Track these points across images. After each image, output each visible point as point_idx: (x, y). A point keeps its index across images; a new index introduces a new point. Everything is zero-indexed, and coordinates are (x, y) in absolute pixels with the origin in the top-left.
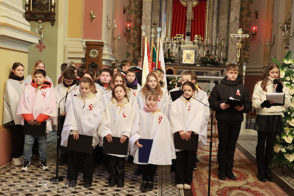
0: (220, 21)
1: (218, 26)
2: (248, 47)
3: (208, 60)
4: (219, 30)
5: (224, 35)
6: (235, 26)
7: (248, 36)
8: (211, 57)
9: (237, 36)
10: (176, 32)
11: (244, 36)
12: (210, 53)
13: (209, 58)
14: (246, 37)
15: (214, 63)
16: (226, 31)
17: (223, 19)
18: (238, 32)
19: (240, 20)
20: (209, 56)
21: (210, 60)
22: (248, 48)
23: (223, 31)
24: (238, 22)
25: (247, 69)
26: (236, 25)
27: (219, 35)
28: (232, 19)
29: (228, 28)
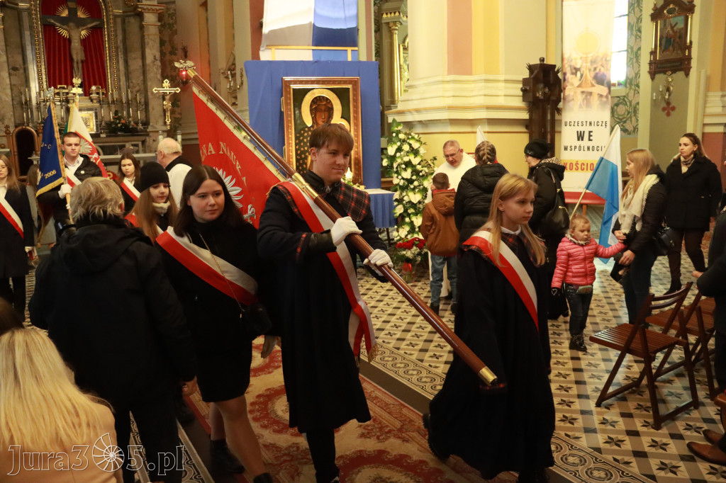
0: (130, 63)
1: (128, 70)
2: (178, 101)
3: (119, 125)
4: (130, 75)
5: (138, 84)
6: (155, 70)
7: (178, 90)
8: (123, 121)
9: (162, 91)
10: (57, 81)
11: (173, 90)
12: (120, 115)
13: (119, 123)
14: (175, 93)
15: (129, 131)
16: (142, 77)
17: (135, 59)
18: (164, 85)
19: (162, 61)
20: (119, 118)
21: (121, 126)
22: (179, 103)
23: (137, 79)
24: (159, 64)
25: (183, 140)
26: (157, 69)
27: (131, 85)
28: (149, 59)
29: (144, 73)
